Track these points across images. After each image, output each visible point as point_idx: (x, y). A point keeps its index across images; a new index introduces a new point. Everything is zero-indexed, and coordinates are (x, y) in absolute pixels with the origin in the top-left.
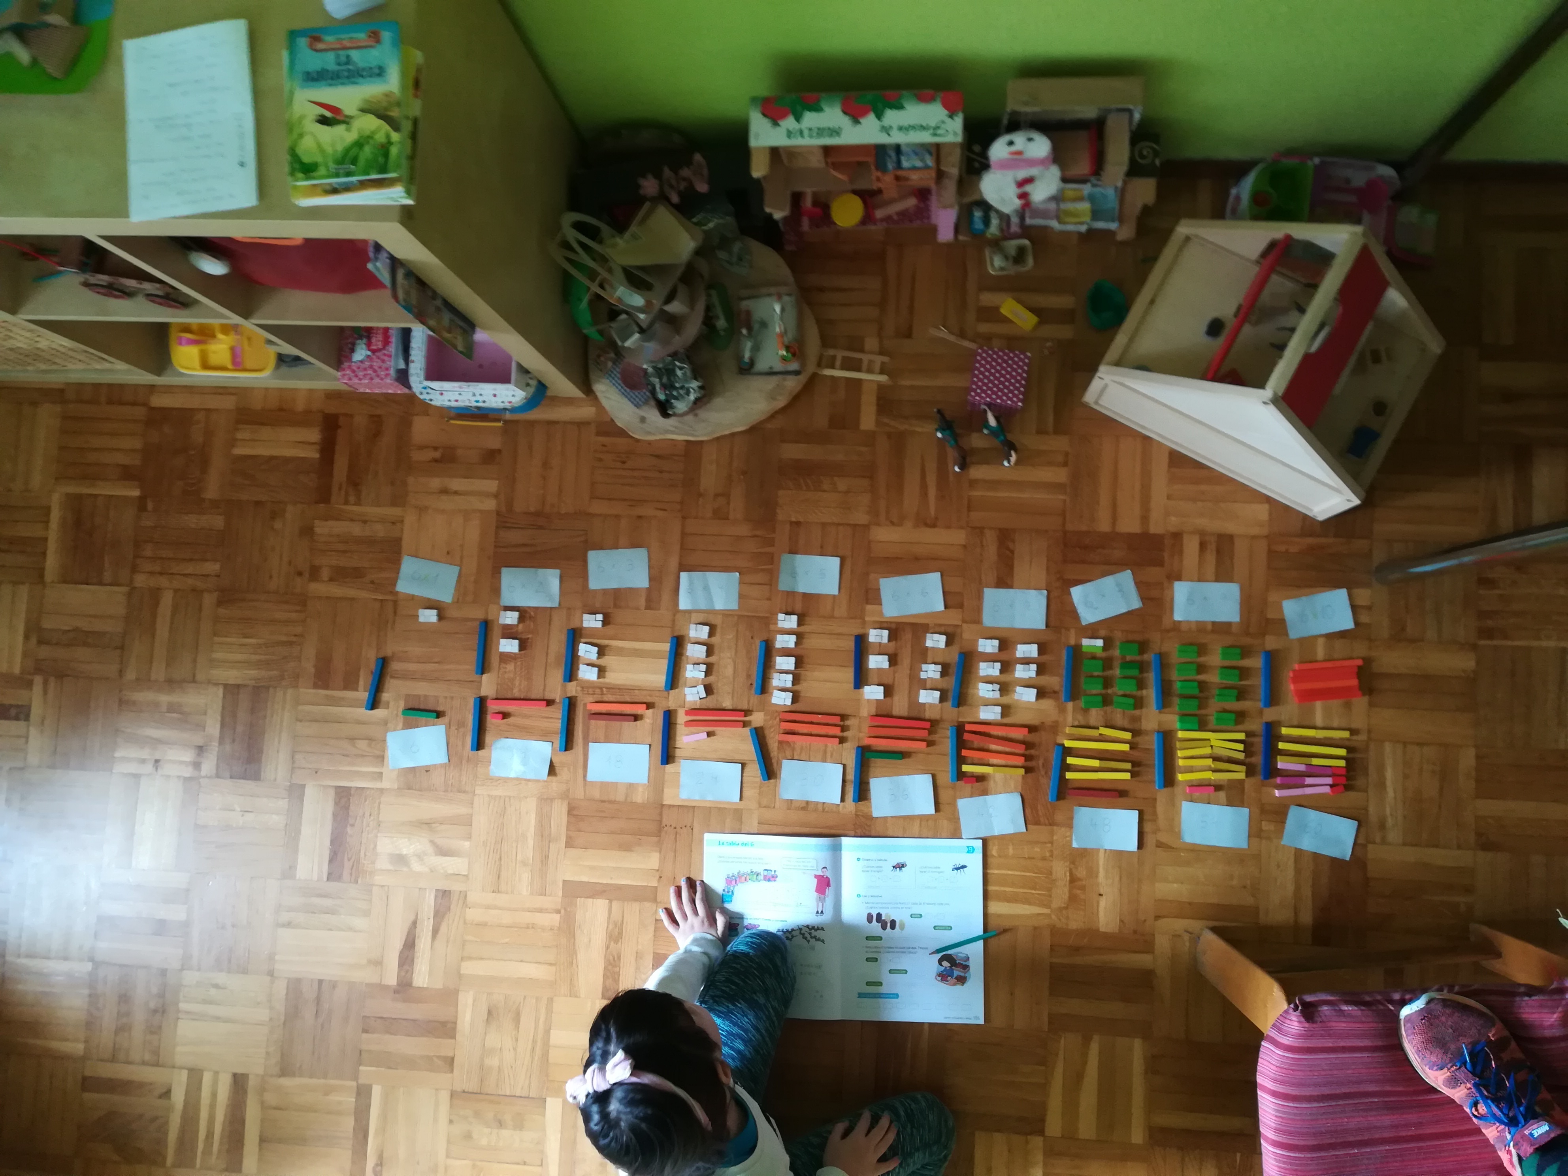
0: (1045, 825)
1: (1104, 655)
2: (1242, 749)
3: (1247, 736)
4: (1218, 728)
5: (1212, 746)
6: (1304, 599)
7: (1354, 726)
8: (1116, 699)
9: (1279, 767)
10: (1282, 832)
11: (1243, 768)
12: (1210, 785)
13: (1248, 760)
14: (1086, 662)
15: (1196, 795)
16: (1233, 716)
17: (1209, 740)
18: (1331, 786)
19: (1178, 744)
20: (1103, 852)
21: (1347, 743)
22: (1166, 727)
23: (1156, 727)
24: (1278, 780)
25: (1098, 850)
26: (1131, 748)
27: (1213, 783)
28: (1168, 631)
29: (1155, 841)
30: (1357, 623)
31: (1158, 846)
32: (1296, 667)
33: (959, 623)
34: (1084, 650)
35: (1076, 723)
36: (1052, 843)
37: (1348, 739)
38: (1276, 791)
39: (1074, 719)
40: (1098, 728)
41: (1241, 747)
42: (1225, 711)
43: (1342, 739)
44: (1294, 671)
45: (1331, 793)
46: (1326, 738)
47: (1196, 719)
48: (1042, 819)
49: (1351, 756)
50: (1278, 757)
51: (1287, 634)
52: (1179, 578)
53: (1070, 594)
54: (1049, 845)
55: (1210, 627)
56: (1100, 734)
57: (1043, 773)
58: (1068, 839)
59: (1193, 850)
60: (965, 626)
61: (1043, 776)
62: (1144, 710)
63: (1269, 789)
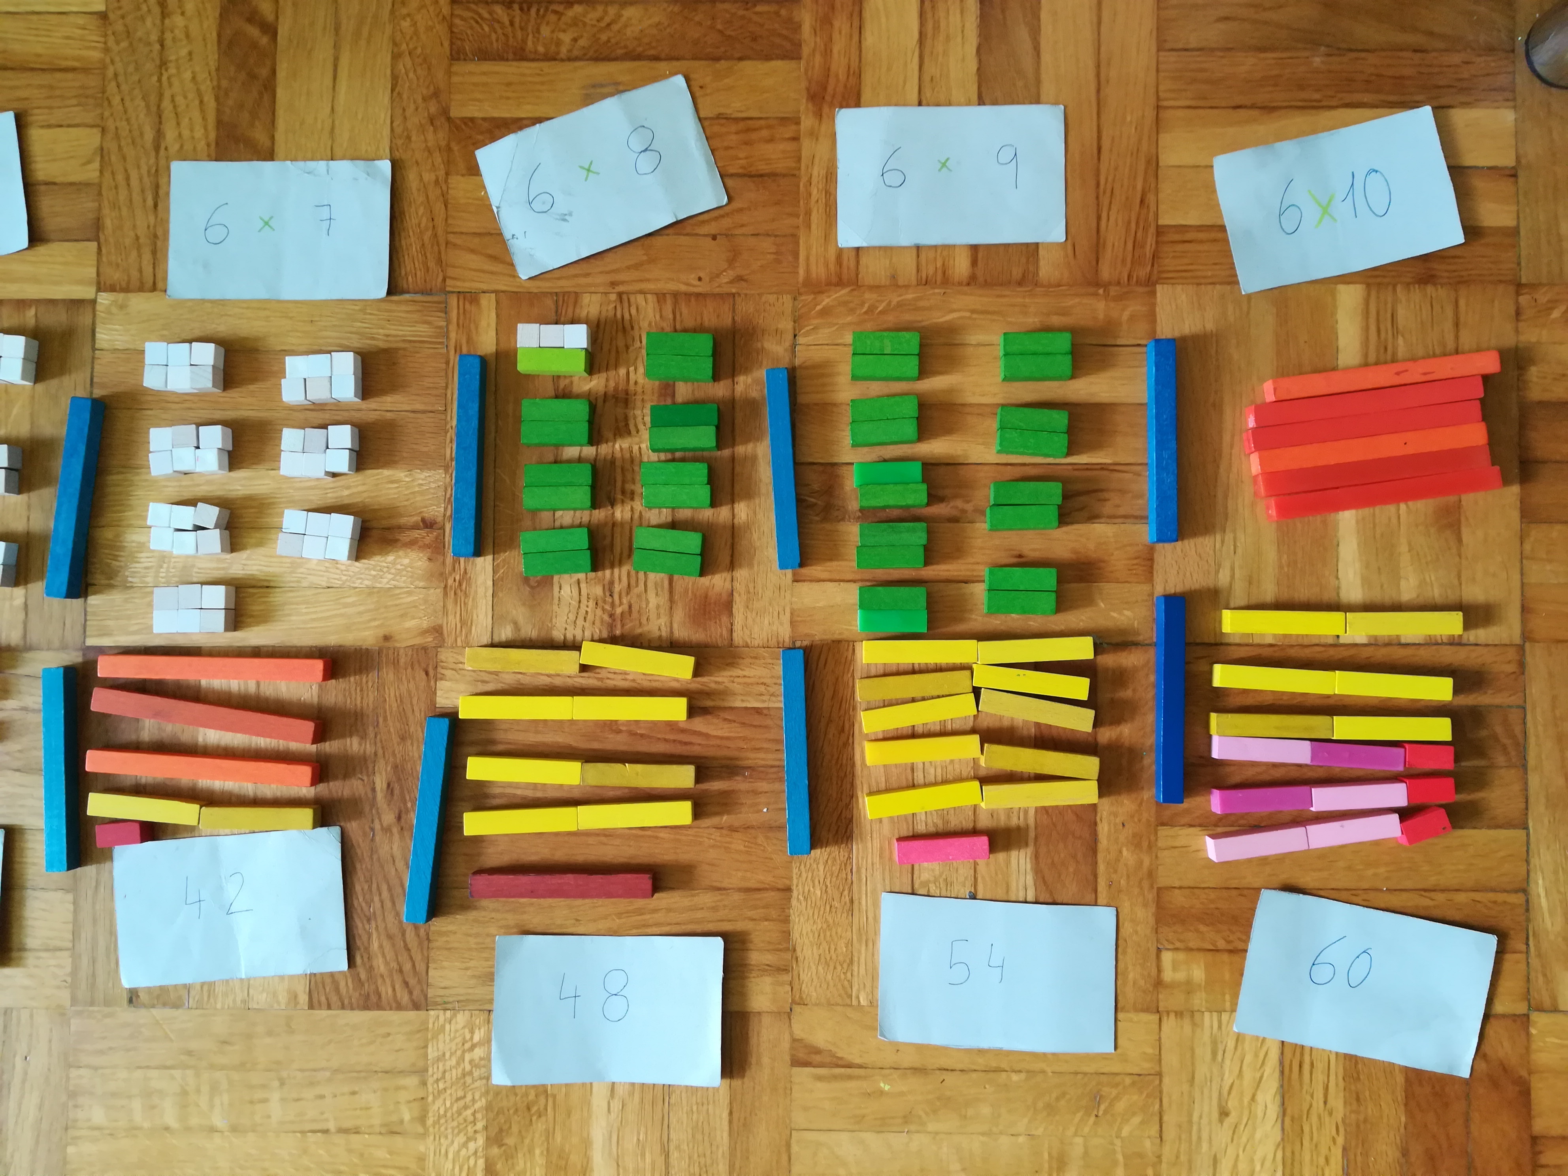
0: (399, 1007)
1: (596, 384)
2: (1084, 696)
3: (1098, 648)
4: (996, 623)
5: (977, 692)
6: (1288, 149)
7: (1474, 593)
8: (643, 538)
9: (1215, 755)
10: (1236, 984)
11: (1090, 765)
12: (974, 832)
13: (1106, 735)
14: (530, 409)
15: (928, 870)
16: (1048, 578)
17: (968, 668)
18: (1404, 814)
19: (863, 691)
20: (606, 1092)
21: (1449, 656)
22: (818, 632)
23: (785, 633)
24: (1215, 802)
25: (587, 1088)
26: (692, 711)
27: (984, 822)
28: (816, 287)
29: (786, 1045)
30: (1471, 230)
31: (797, 1062)
32: (1268, 392)
33: (87, 292)
34: (524, 366)
35: (506, 633)
36: (421, 1072)
37: (1454, 642)
38: (1210, 842)
39: (497, 618)
40: (576, 647)
41: (1079, 687)
42: (1023, 562)
43: (1432, 643)
44: (1261, 410)
45: (1404, 841)
46: (1375, 643)
47: (919, 594)
48: (386, 991)
49: (1468, 700)
50: (1213, 716)
51: (1232, 280)
52: (853, 99)
53: (474, 170)
54: (412, 1081)
55: (961, 266)
56: (584, 668)
57: (389, 818)
58: (478, 1052)
59: (919, 1071)
60: (104, 299)
61: (387, 830)
62: (741, 574)
63: (1184, 836)
